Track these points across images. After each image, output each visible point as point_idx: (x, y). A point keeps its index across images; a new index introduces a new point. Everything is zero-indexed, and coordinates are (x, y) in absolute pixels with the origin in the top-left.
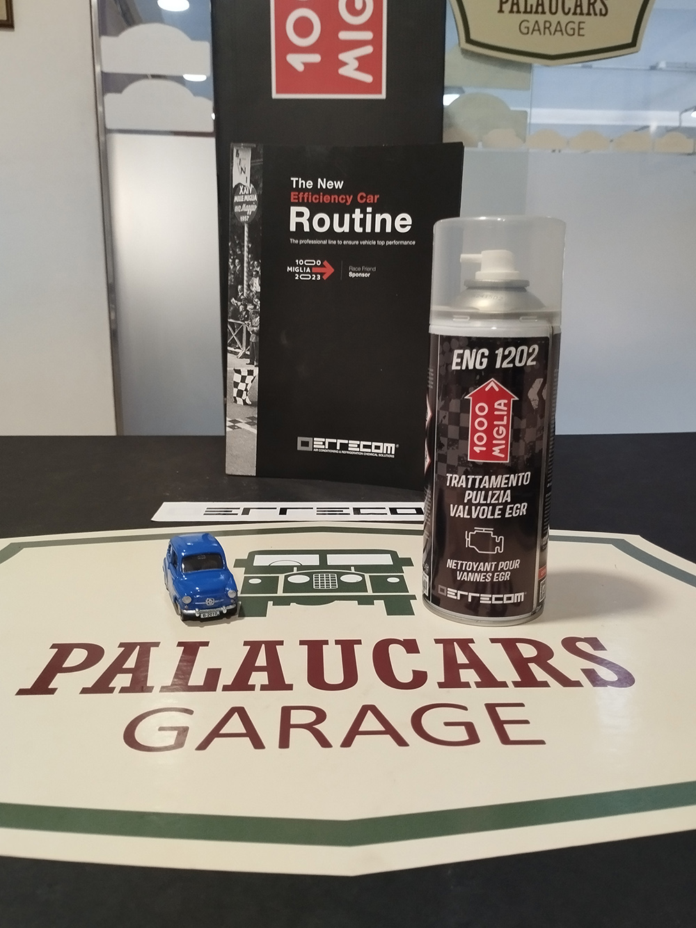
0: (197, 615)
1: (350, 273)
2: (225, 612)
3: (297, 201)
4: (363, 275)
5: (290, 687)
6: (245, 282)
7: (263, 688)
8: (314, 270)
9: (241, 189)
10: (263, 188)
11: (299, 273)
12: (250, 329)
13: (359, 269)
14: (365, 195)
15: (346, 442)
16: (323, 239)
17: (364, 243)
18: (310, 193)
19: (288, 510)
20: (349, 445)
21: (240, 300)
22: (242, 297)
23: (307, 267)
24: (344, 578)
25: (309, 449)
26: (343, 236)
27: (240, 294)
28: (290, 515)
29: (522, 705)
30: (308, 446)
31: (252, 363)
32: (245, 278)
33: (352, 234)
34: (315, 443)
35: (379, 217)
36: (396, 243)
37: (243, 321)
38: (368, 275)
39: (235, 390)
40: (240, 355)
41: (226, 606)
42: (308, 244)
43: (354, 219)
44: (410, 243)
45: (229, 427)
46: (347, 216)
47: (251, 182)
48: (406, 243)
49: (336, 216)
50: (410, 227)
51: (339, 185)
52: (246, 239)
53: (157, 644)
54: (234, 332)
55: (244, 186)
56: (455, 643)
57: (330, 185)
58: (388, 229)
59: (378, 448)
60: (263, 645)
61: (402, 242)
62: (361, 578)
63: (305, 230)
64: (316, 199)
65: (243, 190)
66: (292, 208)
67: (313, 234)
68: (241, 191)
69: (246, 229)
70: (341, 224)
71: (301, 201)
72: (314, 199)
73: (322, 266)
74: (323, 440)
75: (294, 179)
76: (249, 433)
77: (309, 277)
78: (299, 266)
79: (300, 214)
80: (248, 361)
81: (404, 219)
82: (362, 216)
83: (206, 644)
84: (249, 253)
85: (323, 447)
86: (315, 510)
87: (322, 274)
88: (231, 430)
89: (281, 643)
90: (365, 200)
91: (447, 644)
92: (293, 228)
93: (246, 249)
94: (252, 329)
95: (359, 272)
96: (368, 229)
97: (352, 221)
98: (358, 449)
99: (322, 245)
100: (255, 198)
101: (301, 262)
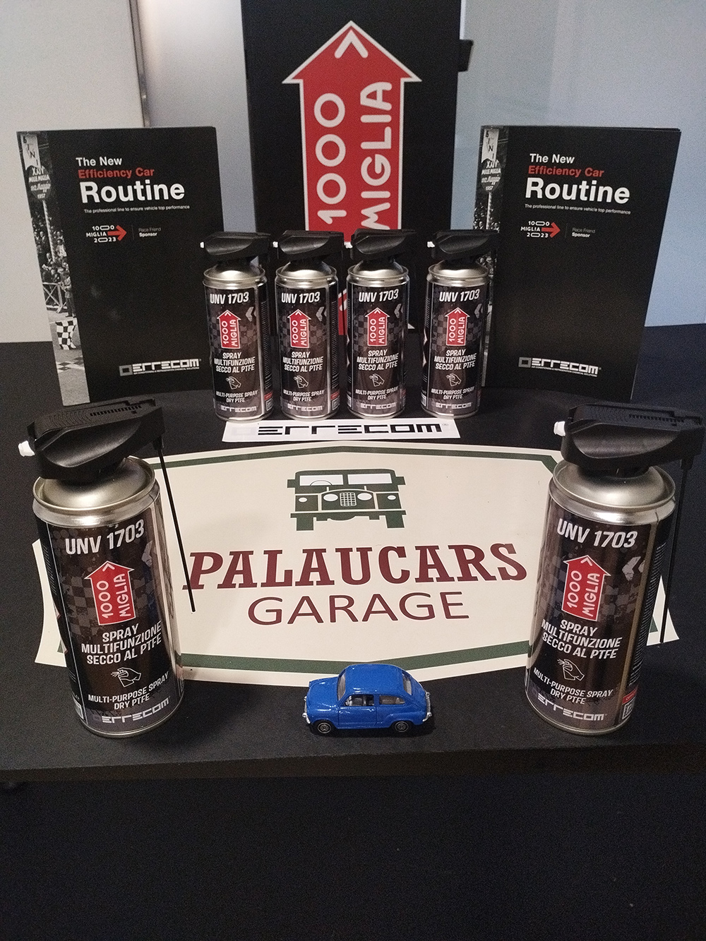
4: (584, 235)
8: (543, 229)
9: (488, 163)
10: (507, 163)
11: (531, 232)
13: (581, 230)
14: (591, 170)
15: (559, 362)
17: (587, 209)
23: (537, 227)
25: (529, 366)
26: (570, 202)
33: (578, 202)
36: (614, 211)
44: (626, 212)
46: (575, 187)
47: (497, 158)
48: (622, 212)
50: (627, 200)
51: (571, 160)
52: (489, 204)
55: (491, 161)
57: (563, 160)
58: (609, 200)
59: (584, 368)
61: (619, 211)
63: (538, 197)
64: (550, 171)
65: (490, 164)
66: (529, 179)
67: (545, 200)
69: (490, 197)
70: (569, 193)
72: (548, 171)
73: (550, 226)
78: (531, 226)
79: (535, 184)
81: (623, 192)
82: (588, 187)
84: (491, 216)
87: (549, 233)
90: (591, 174)
92: (528, 195)
93: (489, 213)
95: (580, 233)
96: (592, 199)
97: (579, 191)
99: (551, 209)
100: (500, 172)
101: (533, 223)
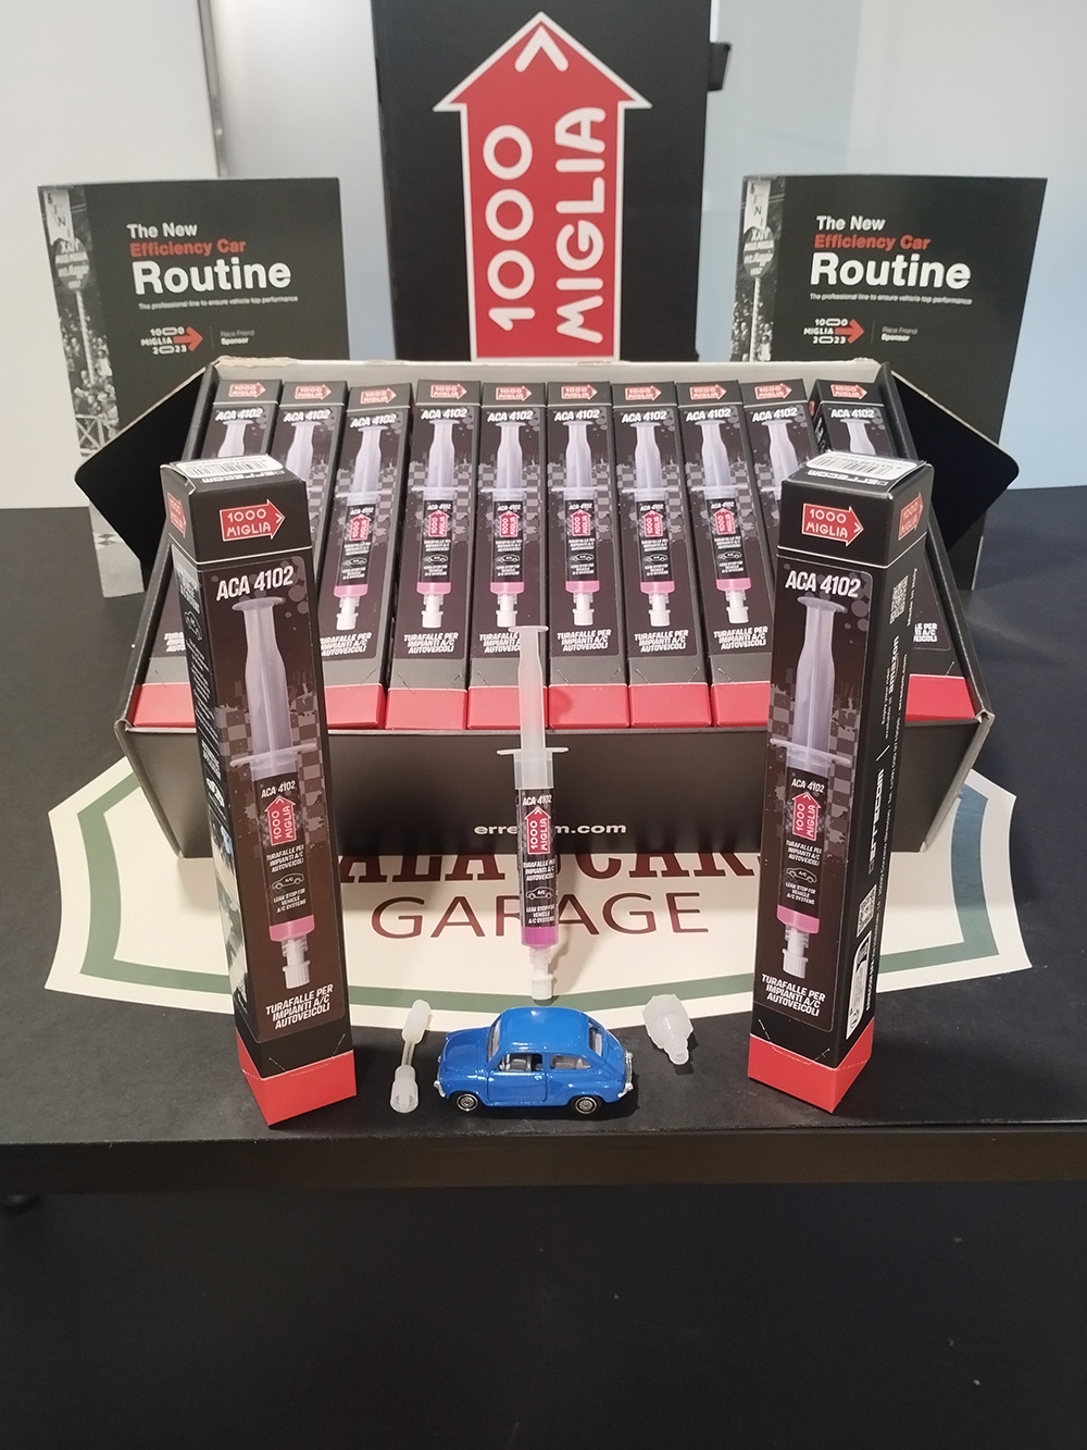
1: (884, 335)
4: (900, 338)
6: (752, 349)
8: (838, 331)
9: (754, 233)
10: (783, 233)
11: (819, 336)
13: (896, 331)
14: (910, 240)
16: (853, 293)
17: (904, 299)
23: (829, 327)
26: (878, 289)
32: (752, 345)
33: (890, 288)
36: (946, 300)
38: (906, 339)
42: (832, 300)
43: (894, 268)
44: (964, 302)
46: (885, 265)
47: (767, 225)
48: (959, 302)
50: (967, 281)
51: (879, 225)
52: (756, 296)
55: (758, 230)
57: (867, 225)
61: (954, 301)
63: (830, 282)
64: (848, 243)
65: (757, 235)
66: (815, 255)
67: (840, 287)
69: (757, 284)
70: (877, 275)
72: (845, 243)
73: (848, 326)
75: (821, 219)
78: (819, 326)
79: (825, 263)
81: (959, 271)
82: (905, 265)
84: (759, 314)
90: (910, 245)
92: (815, 280)
93: (755, 309)
95: (894, 335)
96: (912, 283)
97: (892, 271)
99: (849, 301)
100: (771, 245)
101: (821, 322)
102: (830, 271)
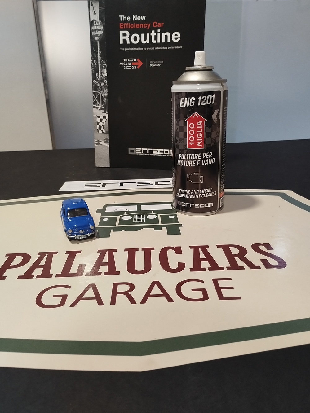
0: (76, 238)
1: (151, 65)
2: (89, 236)
3: (123, 28)
4: (157, 65)
5: (118, 273)
6: (99, 72)
7: (106, 274)
8: (133, 64)
9: (95, 22)
10: (106, 22)
11: (126, 66)
12: (103, 95)
13: (155, 62)
14: (156, 23)
15: (152, 149)
16: (137, 48)
17: (157, 48)
18: (129, 23)
19: (124, 184)
20: (153, 151)
21: (97, 81)
22: (98, 79)
24: (148, 217)
25: (134, 153)
26: (146, 45)
27: (97, 78)
28: (125, 186)
29: (230, 279)
30: (134, 152)
31: (105, 112)
32: (99, 69)
33: (151, 44)
34: (137, 150)
35: (164, 34)
36: (173, 47)
37: (99, 91)
38: (159, 65)
39: (98, 126)
40: (99, 108)
41: (90, 233)
42: (129, 50)
43: (151, 36)
44: (179, 47)
45: (96, 144)
46: (148, 35)
47: (99, 19)
49: (143, 35)
50: (179, 39)
51: (143, 18)
52: (99, 49)
53: (56, 253)
54: (96, 97)
55: (96, 21)
56: (200, 248)
57: (139, 18)
58: (169, 41)
59: (167, 152)
60: (107, 252)
61: (176, 47)
62: (156, 217)
63: (127, 43)
65: (96, 23)
66: (120, 32)
67: (131, 45)
68: (95, 24)
69: (98, 44)
70: (145, 39)
71: (125, 28)
72: (131, 26)
73: (137, 61)
74: (141, 149)
75: (121, 16)
76: (106, 147)
77: (130, 67)
78: (125, 62)
79: (125, 35)
80: (103, 111)
81: (176, 35)
82: (155, 34)
83: (80, 252)
84: (100, 56)
85: (141, 152)
86: (137, 183)
88: (97, 145)
89: (116, 250)
90: (156, 25)
91: (196, 249)
92: (121, 42)
93: (99, 54)
94: (104, 95)
95: (155, 64)
96: (159, 41)
98: (157, 153)
99: (136, 50)
100: (102, 27)
101: (126, 60)
102: (127, 38)
